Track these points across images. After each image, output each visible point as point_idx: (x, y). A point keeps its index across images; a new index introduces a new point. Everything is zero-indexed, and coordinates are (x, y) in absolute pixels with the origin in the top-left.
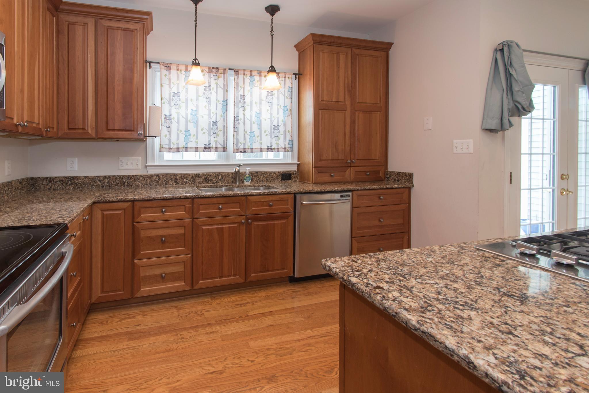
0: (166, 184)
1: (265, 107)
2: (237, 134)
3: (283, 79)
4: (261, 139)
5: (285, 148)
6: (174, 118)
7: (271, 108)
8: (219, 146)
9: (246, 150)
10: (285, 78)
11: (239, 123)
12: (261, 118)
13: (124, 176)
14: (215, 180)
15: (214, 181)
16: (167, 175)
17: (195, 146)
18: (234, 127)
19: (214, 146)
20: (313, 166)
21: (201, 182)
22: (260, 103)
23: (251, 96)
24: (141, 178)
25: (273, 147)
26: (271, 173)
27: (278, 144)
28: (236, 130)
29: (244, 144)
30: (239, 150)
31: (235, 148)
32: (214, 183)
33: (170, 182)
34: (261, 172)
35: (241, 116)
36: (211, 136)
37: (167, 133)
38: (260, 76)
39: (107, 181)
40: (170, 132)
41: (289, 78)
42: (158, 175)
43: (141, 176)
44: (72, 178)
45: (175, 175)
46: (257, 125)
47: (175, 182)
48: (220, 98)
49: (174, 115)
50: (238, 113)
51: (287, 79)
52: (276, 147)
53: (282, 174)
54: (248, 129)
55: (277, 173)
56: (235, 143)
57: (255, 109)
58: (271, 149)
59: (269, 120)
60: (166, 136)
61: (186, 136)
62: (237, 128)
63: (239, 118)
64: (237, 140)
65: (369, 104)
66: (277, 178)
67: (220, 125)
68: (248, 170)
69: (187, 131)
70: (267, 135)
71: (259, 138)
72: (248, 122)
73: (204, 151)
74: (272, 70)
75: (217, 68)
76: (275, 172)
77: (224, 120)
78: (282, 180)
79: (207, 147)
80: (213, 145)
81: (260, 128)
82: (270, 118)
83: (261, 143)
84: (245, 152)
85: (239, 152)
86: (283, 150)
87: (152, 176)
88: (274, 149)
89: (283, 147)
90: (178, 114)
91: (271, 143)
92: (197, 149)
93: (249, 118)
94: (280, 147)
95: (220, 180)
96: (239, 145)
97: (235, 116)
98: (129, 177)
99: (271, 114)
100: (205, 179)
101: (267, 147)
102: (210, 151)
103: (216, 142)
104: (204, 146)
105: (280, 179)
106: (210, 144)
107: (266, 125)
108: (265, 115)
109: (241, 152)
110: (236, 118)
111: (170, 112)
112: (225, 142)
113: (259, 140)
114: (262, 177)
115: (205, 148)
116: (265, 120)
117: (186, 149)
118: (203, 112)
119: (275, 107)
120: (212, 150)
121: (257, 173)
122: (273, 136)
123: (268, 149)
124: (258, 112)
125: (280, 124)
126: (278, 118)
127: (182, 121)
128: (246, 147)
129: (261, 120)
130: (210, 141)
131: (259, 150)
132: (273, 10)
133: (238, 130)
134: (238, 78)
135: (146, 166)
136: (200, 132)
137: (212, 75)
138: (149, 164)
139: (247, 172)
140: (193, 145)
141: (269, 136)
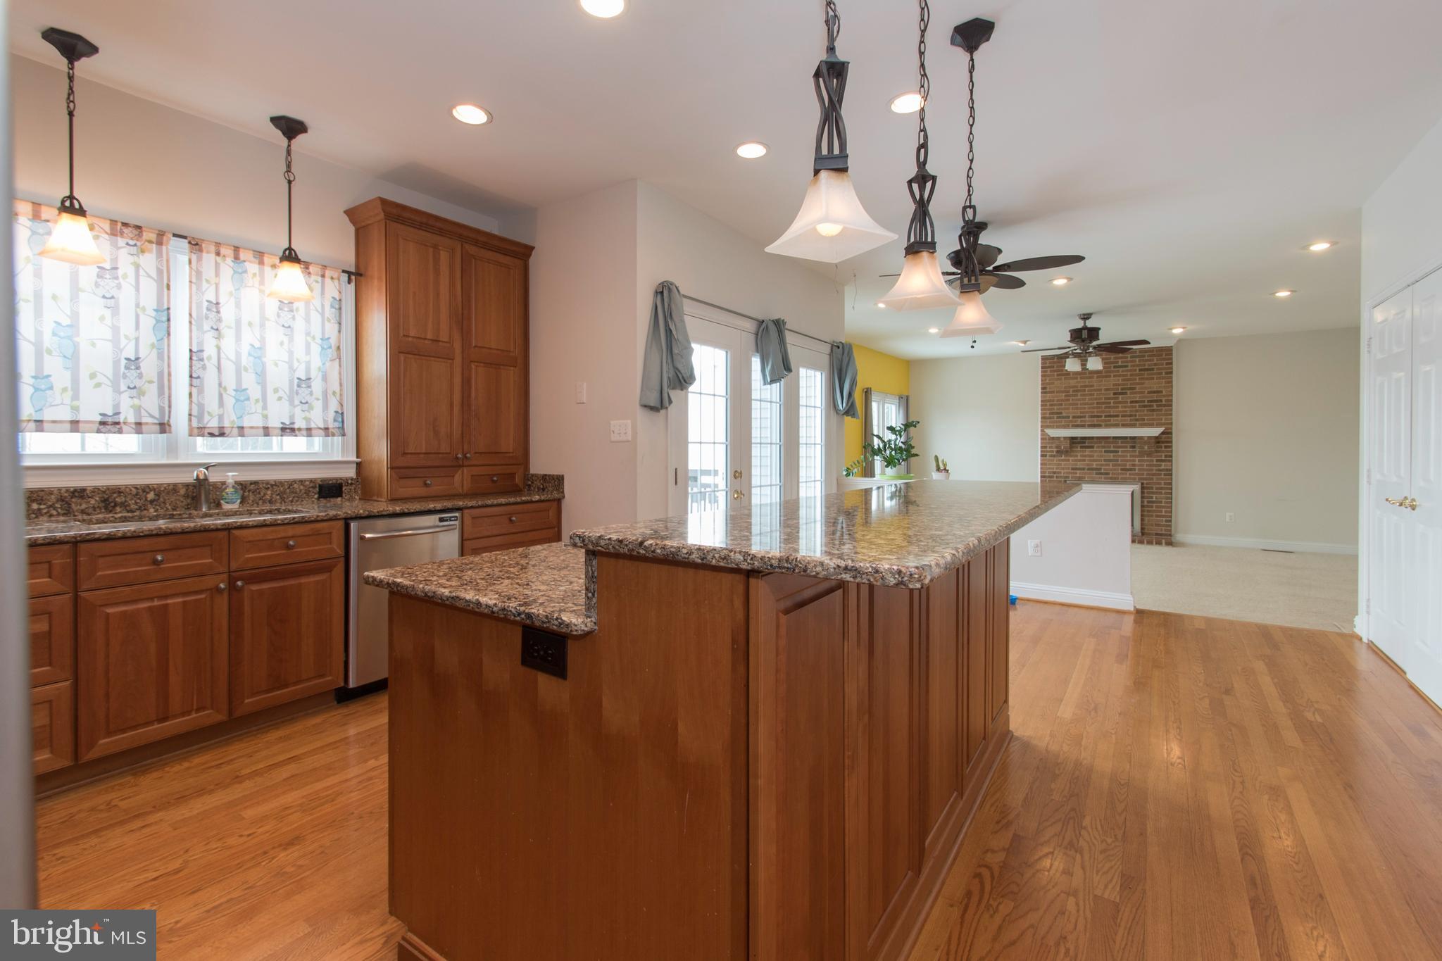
1: (274, 336)
2: (201, 392)
3: (319, 279)
4: (265, 407)
5: (326, 429)
7: (291, 340)
8: (146, 420)
9: (227, 431)
10: (323, 276)
11: (204, 367)
12: (264, 359)
14: (136, 503)
15: (134, 507)
17: (72, 419)
18: (191, 376)
19: (131, 419)
20: (389, 466)
21: (90, 511)
22: (262, 325)
23: (238, 305)
25: (296, 426)
26: (291, 483)
27: (308, 420)
28: (195, 382)
29: (221, 417)
30: (207, 431)
31: (195, 424)
32: (132, 511)
34: (267, 483)
35: (210, 351)
36: (120, 393)
38: (261, 263)
41: (332, 279)
46: (254, 376)
48: (149, 302)
50: (200, 343)
51: (328, 280)
52: (303, 426)
53: (320, 486)
54: (230, 383)
55: (308, 483)
56: (195, 412)
57: (249, 337)
58: (293, 430)
59: (286, 366)
62: (199, 377)
63: (205, 355)
64: (201, 407)
65: (495, 351)
66: (307, 493)
67: (149, 367)
68: (231, 477)
70: (280, 399)
71: (261, 404)
72: (229, 369)
73: (99, 431)
74: (290, 256)
75: (139, 228)
76: (302, 482)
77: (160, 356)
78: (319, 498)
79: (110, 420)
80: (128, 415)
81: (262, 383)
82: (287, 360)
83: (265, 417)
84: (222, 434)
85: (206, 434)
86: (322, 432)
88: (300, 429)
89: (322, 426)
91: (292, 417)
92: (75, 425)
93: (233, 357)
94: (313, 426)
95: (152, 502)
96: (207, 418)
97: (194, 349)
99: (291, 353)
100: (105, 501)
101: (281, 426)
102: (120, 432)
103: (138, 409)
104: (99, 418)
105: (316, 496)
106: (118, 413)
107: (278, 377)
108: (275, 353)
109: (212, 435)
110: (194, 355)
112: (166, 410)
113: (260, 410)
114: (269, 492)
115: (103, 423)
116: (276, 365)
118: (94, 331)
119: (301, 335)
120: (125, 428)
121: (256, 483)
122: (297, 402)
123: (283, 429)
124: (257, 345)
125: (312, 376)
126: (308, 364)
128: (226, 424)
130: (117, 406)
131: (261, 431)
132: (291, 128)
133: (202, 383)
134: (199, 259)
136: (84, 383)
137: (121, 241)
139: (230, 481)
140: (56, 415)
141: (286, 402)
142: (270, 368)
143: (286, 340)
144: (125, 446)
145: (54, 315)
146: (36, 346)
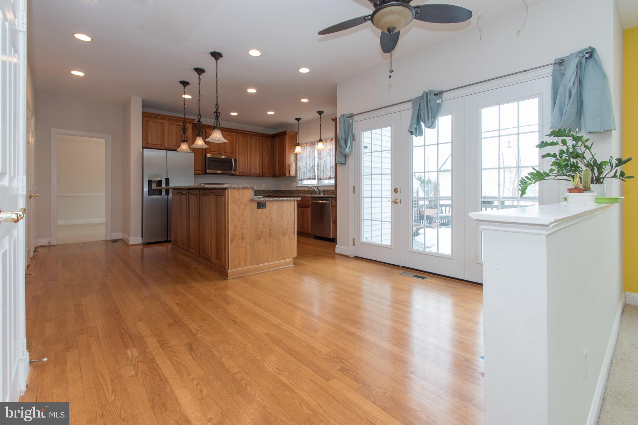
7: (330, 157)
8: (313, 178)
11: (319, 167)
16: (301, 190)
22: (326, 156)
31: (318, 178)
34: (329, 190)
35: (319, 163)
38: (326, 142)
39: (288, 192)
40: (300, 173)
42: (299, 190)
43: (295, 190)
44: (281, 190)
45: (303, 190)
46: (325, 167)
48: (314, 156)
49: (301, 166)
54: (322, 169)
56: (318, 176)
59: (330, 164)
64: (318, 174)
69: (304, 172)
72: (322, 165)
74: (321, 140)
80: (312, 177)
82: (330, 162)
87: (297, 190)
91: (330, 175)
92: (307, 179)
98: (292, 191)
99: (330, 160)
100: (311, 192)
102: (310, 180)
103: (312, 175)
104: (309, 178)
112: (315, 175)
113: (325, 174)
114: (329, 192)
116: (328, 164)
117: (304, 179)
118: (308, 163)
119: (331, 156)
121: (327, 190)
122: (331, 172)
123: (329, 178)
124: (325, 160)
127: (303, 167)
128: (321, 178)
129: (326, 164)
130: (310, 175)
132: (320, 113)
133: (319, 170)
135: (296, 187)
136: (308, 172)
137: (311, 146)
138: (297, 186)
139: (322, 189)
140: (305, 178)
141: (329, 172)
144: (315, 182)
145: (305, 162)
146: (304, 166)
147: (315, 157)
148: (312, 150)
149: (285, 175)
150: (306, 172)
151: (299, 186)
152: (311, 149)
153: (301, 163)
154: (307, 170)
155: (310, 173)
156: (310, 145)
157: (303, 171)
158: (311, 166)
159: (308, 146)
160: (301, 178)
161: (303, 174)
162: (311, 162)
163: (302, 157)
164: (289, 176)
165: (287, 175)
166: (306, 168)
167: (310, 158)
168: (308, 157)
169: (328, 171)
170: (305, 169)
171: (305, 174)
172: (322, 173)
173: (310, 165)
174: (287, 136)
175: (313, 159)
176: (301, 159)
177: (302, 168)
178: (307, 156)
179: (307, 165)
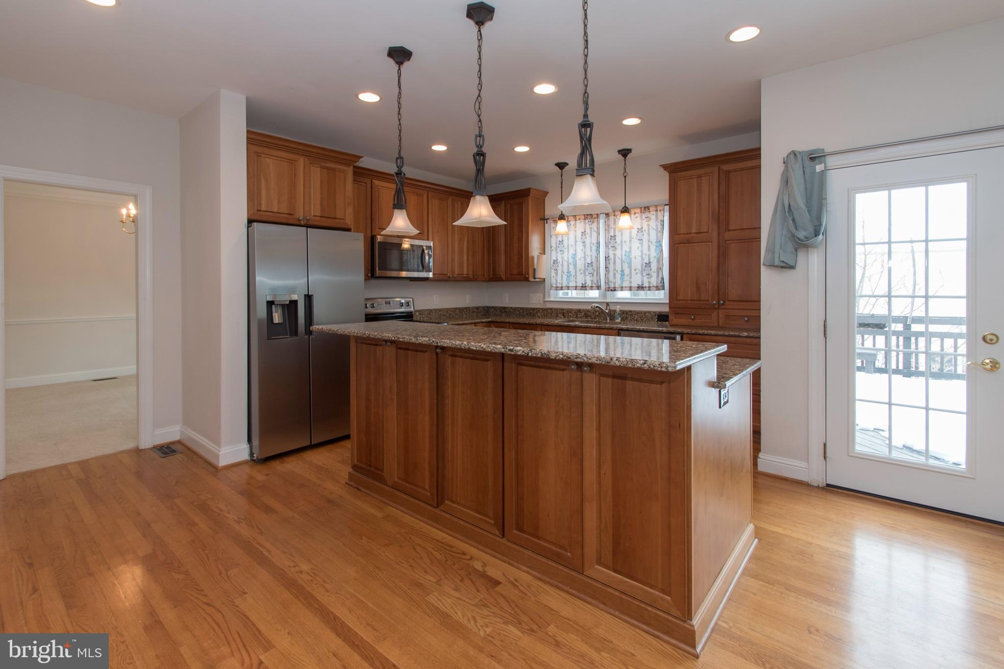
0: (557, 317)
2: (608, 273)
3: (654, 213)
4: (631, 278)
5: (657, 287)
6: (559, 262)
7: (642, 245)
8: (594, 285)
9: (617, 288)
10: (657, 211)
11: (609, 263)
12: (631, 256)
13: (531, 308)
16: (557, 309)
17: (575, 285)
19: (590, 285)
23: (622, 235)
24: (541, 311)
25: (644, 286)
26: (645, 312)
27: (649, 282)
28: (607, 269)
29: (615, 283)
31: (607, 287)
33: (560, 315)
34: (635, 312)
35: (612, 256)
37: (555, 275)
39: (521, 311)
40: (557, 274)
41: (660, 210)
42: (551, 309)
43: (541, 309)
44: (505, 308)
45: (563, 309)
46: (627, 264)
47: (563, 315)
49: (560, 259)
50: (608, 254)
51: (659, 212)
52: (647, 286)
53: (658, 315)
54: (619, 268)
55: (652, 313)
56: (607, 282)
57: (626, 248)
58: (643, 287)
59: (640, 258)
60: (554, 277)
61: (568, 276)
62: (608, 267)
63: (610, 258)
64: (608, 279)
66: (652, 318)
68: (618, 308)
69: (569, 272)
71: (629, 276)
72: (618, 261)
73: (581, 290)
74: (625, 210)
76: (650, 312)
77: (597, 261)
78: (658, 321)
79: (584, 285)
80: (589, 283)
82: (640, 255)
83: (631, 282)
86: (655, 288)
87: (548, 309)
88: (645, 287)
89: (655, 286)
90: (562, 258)
91: (642, 281)
92: (576, 288)
93: (620, 257)
94: (651, 285)
95: (597, 316)
96: (610, 283)
97: (607, 256)
98: (533, 309)
99: (642, 251)
100: (585, 314)
101: (637, 286)
102: (586, 290)
103: (592, 281)
104: (581, 285)
105: (656, 320)
106: (586, 283)
107: (637, 263)
109: (612, 290)
110: (607, 258)
111: (557, 257)
112: (599, 280)
113: (629, 279)
114: (636, 316)
115: (582, 287)
117: (568, 288)
118: (580, 255)
119: (645, 244)
120: (588, 288)
121: (631, 311)
122: (645, 274)
123: (638, 287)
124: (628, 250)
126: (649, 255)
127: (565, 264)
128: (617, 286)
129: (631, 258)
130: (585, 280)
131: (628, 288)
132: (625, 153)
133: (609, 269)
134: (608, 220)
135: (545, 301)
136: (578, 273)
137: (587, 221)
138: (546, 299)
139: (618, 310)
140: (572, 284)
141: (639, 275)
142: (633, 260)
143: (640, 245)
144: (594, 294)
145: (572, 251)
146: (568, 262)
147: (598, 243)
148: (591, 229)
149: (527, 279)
150: (573, 273)
151: (551, 300)
152: (588, 226)
153: (559, 254)
154: (575, 268)
155: (585, 275)
156: (585, 219)
157: (565, 270)
158: (589, 261)
159: (578, 222)
160: (559, 285)
161: (565, 277)
162: (588, 252)
163: (561, 242)
164: (533, 280)
165: (531, 279)
166: (575, 265)
167: (584, 246)
168: (580, 245)
169: (637, 273)
170: (571, 267)
171: (572, 278)
172: (618, 276)
173: (585, 260)
174: (530, 198)
175: (594, 248)
176: (561, 246)
177: (562, 265)
178: (576, 241)
179: (577, 259)
